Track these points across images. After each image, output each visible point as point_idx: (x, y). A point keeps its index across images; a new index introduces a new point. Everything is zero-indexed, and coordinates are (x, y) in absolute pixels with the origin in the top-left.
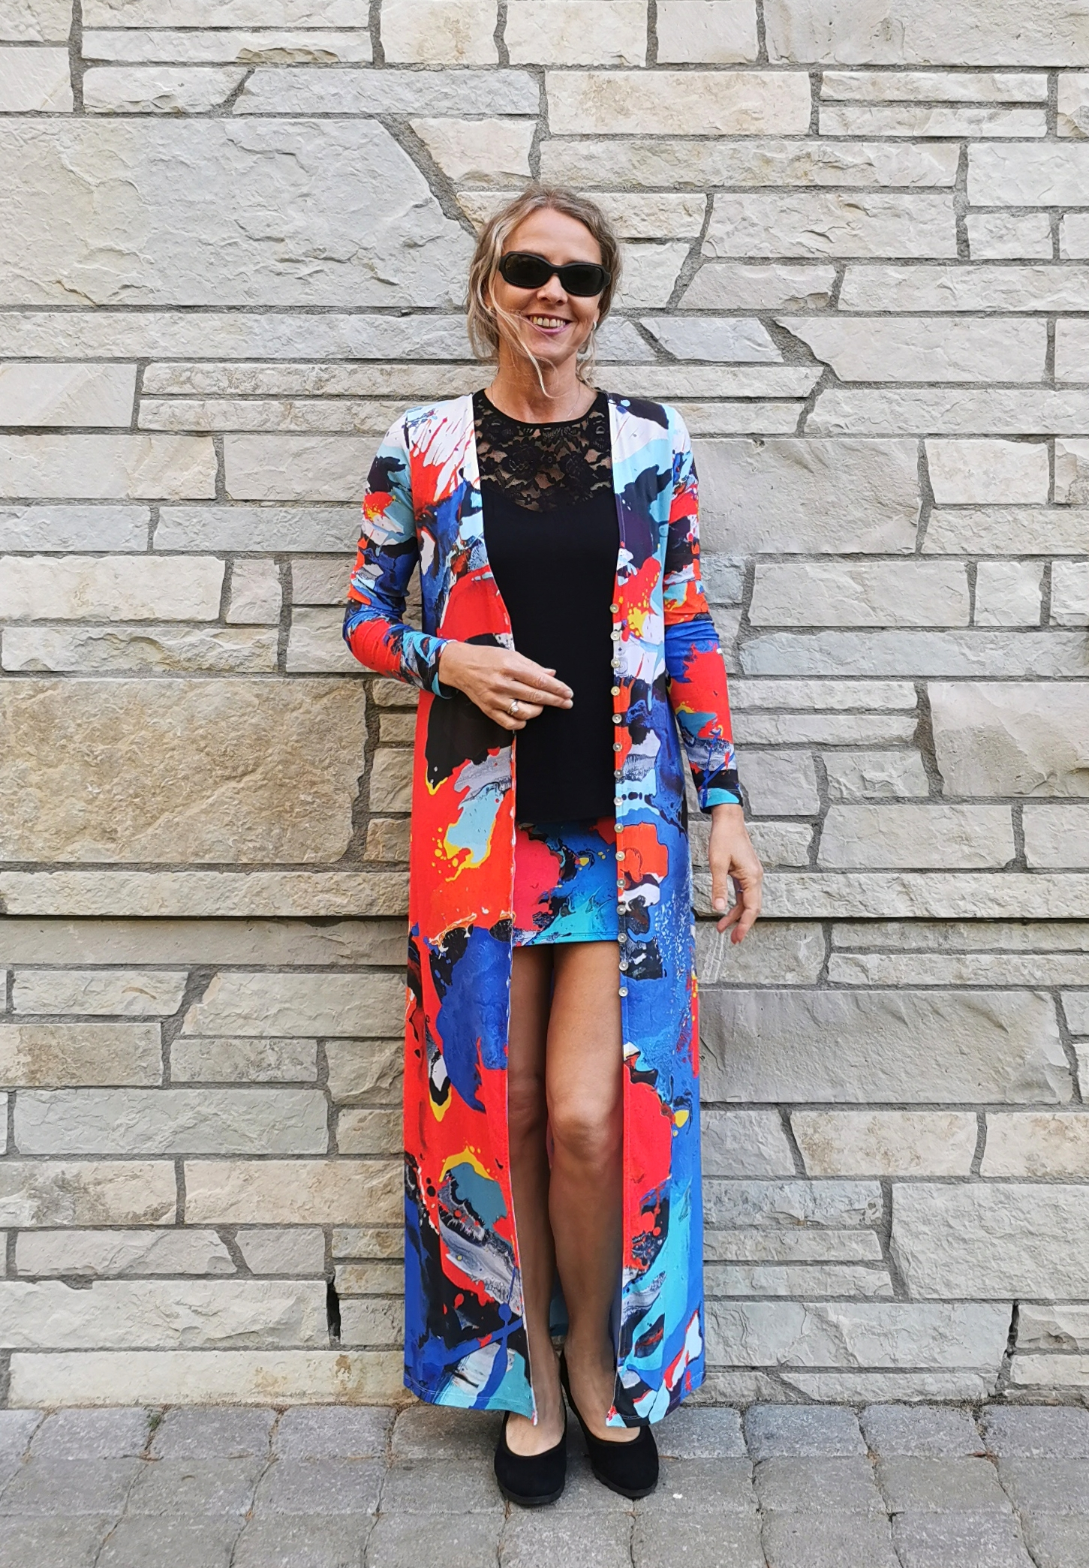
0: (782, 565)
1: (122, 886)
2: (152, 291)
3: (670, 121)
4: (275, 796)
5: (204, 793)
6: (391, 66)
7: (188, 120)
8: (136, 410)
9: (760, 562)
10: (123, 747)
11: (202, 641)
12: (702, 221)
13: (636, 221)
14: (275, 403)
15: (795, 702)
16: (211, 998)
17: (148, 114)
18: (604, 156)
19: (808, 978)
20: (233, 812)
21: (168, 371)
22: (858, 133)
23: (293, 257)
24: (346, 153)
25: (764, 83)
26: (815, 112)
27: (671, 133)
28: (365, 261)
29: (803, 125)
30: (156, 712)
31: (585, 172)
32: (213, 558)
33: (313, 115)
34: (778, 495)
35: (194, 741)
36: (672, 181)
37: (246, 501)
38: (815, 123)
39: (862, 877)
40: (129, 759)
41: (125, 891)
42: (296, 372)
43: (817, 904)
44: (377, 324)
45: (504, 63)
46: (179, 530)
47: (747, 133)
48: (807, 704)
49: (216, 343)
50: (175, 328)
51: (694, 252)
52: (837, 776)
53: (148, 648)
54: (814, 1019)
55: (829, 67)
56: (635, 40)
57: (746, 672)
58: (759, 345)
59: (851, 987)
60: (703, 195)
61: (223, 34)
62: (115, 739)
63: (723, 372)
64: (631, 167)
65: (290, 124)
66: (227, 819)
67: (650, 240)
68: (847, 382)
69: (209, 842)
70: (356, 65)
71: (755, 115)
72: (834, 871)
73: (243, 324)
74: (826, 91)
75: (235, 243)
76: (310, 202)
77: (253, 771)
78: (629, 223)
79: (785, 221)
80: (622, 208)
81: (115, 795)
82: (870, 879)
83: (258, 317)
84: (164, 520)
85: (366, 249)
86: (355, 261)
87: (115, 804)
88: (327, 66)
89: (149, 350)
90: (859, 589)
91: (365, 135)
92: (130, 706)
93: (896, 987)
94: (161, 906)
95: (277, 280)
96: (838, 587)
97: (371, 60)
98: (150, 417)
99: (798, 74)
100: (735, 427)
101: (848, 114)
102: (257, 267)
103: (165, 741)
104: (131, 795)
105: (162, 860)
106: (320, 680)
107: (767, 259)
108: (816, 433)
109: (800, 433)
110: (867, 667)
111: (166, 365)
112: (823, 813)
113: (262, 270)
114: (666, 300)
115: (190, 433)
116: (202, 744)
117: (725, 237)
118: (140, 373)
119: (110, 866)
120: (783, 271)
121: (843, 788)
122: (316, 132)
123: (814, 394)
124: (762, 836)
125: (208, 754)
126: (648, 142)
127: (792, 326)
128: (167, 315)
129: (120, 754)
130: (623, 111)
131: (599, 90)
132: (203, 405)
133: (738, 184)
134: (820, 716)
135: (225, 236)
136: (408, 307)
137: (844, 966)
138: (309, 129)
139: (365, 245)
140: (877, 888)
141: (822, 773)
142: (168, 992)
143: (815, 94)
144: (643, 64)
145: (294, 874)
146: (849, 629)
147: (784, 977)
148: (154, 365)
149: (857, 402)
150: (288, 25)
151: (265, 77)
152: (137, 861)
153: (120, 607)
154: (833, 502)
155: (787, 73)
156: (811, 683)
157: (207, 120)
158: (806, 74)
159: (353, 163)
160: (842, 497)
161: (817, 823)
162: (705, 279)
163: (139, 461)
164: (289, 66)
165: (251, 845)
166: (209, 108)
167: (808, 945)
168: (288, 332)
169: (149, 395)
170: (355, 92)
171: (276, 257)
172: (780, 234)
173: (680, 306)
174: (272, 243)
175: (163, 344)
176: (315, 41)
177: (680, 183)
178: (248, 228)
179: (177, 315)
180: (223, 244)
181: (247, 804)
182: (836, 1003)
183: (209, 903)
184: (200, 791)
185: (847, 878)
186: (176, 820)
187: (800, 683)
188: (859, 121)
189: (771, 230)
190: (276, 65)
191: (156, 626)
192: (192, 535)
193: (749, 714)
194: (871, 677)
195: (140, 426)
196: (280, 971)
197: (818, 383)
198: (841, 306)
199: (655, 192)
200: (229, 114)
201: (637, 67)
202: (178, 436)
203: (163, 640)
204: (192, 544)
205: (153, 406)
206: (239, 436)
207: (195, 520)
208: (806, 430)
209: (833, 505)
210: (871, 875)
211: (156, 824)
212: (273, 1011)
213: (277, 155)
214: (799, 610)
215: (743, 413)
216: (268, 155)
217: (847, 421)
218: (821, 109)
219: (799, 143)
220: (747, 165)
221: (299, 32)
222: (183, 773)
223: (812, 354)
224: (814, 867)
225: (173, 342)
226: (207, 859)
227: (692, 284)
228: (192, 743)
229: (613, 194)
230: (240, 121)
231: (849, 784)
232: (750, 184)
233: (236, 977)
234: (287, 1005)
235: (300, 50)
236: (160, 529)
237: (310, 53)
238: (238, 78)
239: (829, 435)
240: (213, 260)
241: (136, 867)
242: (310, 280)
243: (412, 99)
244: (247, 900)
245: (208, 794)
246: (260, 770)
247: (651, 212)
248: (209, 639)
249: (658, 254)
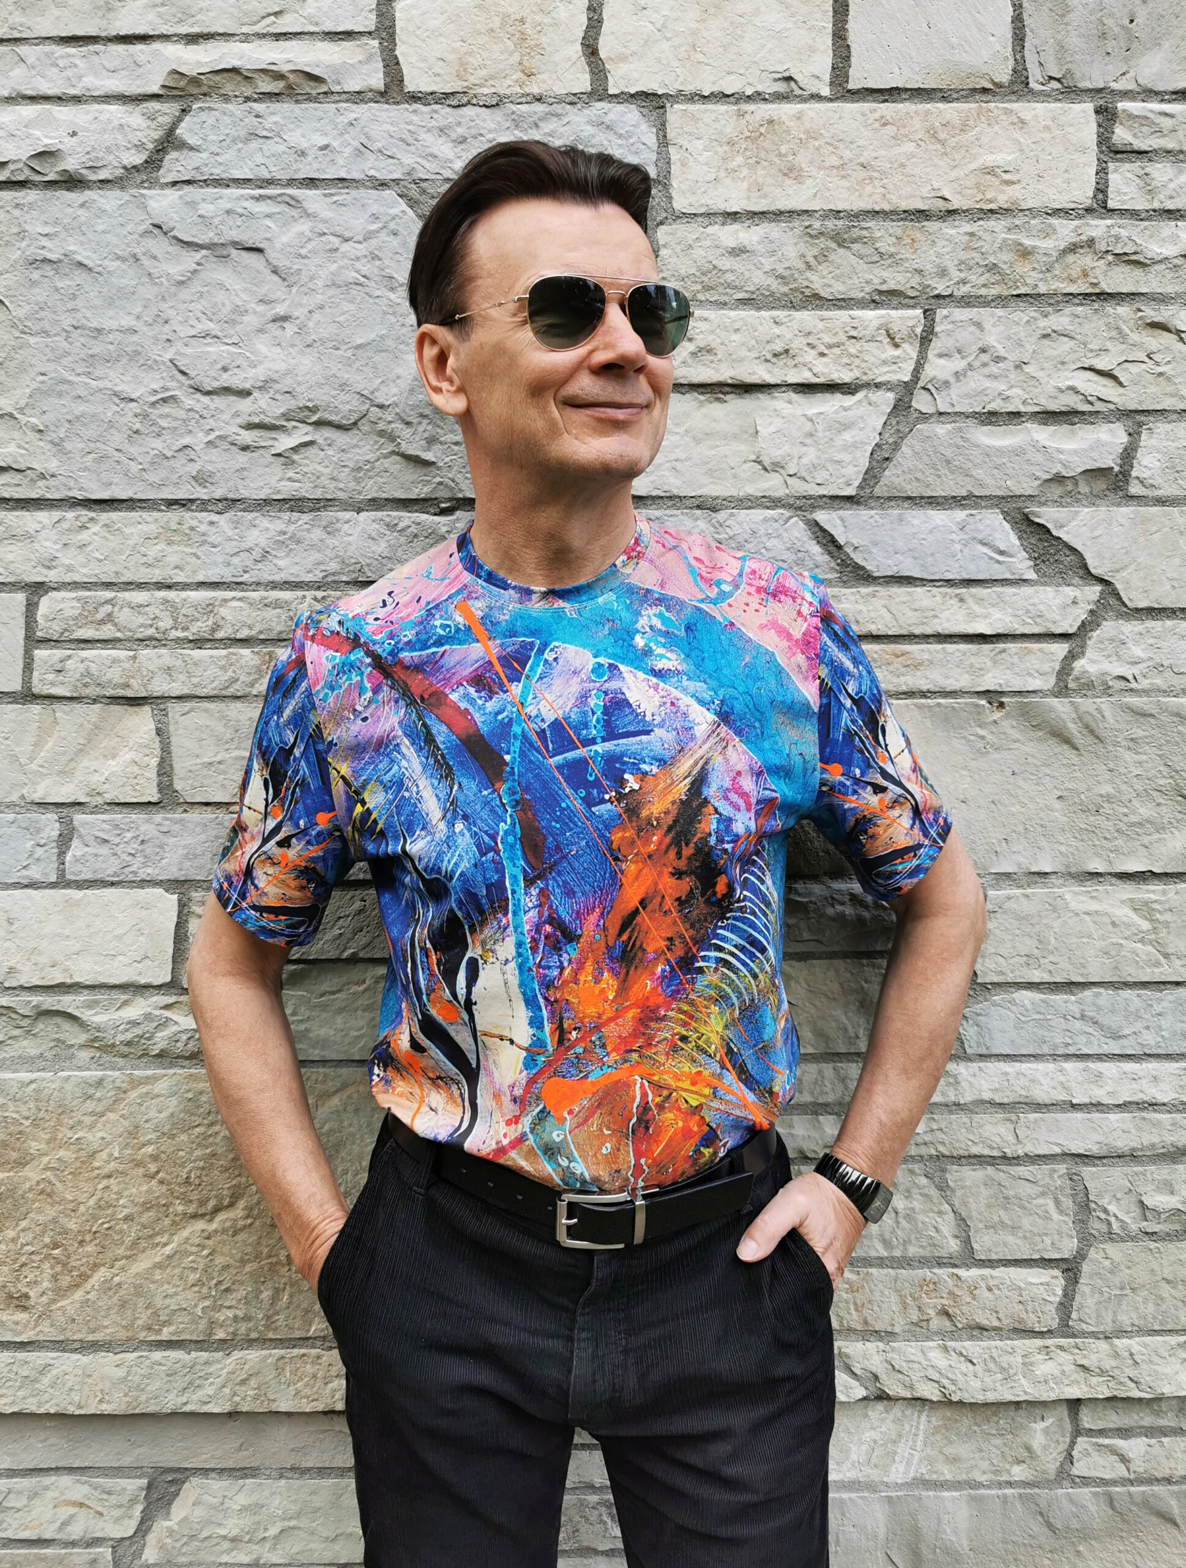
0: (1029, 891)
1: (41, 1373)
2: (42, 476)
3: (869, 189)
4: (264, 1242)
5: (158, 1239)
6: (415, 98)
7: (87, 192)
8: (28, 667)
9: (993, 887)
10: (32, 1174)
11: (148, 1017)
12: (914, 355)
13: (810, 356)
14: (246, 652)
15: (1041, 1095)
16: (183, 1515)
17: (22, 184)
18: (760, 248)
19: (1044, 1472)
20: (201, 1266)
21: (75, 604)
22: (1169, 205)
23: (267, 420)
24: (345, 247)
25: (1022, 122)
26: (1102, 171)
27: (869, 207)
28: (381, 426)
29: (1083, 193)
30: (80, 1122)
31: (730, 277)
32: (159, 891)
33: (291, 182)
34: (1021, 783)
35: (139, 1164)
36: (868, 289)
37: (207, 804)
38: (1101, 189)
39: (1134, 1344)
40: (42, 1192)
41: (46, 1380)
42: (277, 604)
43: (1067, 1382)
44: (402, 525)
45: (599, 92)
46: (104, 850)
47: (992, 206)
48: (1063, 1096)
49: (150, 560)
50: (84, 536)
51: (901, 407)
52: (1104, 1202)
53: (66, 1025)
54: (1050, 1526)
55: (1126, 95)
56: (812, 50)
57: (969, 1051)
58: (1002, 553)
59: (1103, 1482)
60: (919, 312)
61: (139, 48)
62: (21, 1163)
63: (945, 595)
64: (803, 266)
65: (253, 198)
66: (193, 1277)
67: (832, 387)
68: (1137, 610)
69: (167, 1311)
70: (357, 97)
71: (1006, 177)
72: (1094, 1335)
73: (192, 529)
74: (1122, 135)
75: (172, 397)
76: (290, 328)
77: (231, 1205)
78: (798, 359)
79: (1048, 352)
80: (789, 336)
81: (23, 1245)
82: (1146, 1346)
83: (214, 517)
84: (80, 836)
85: (381, 407)
86: (365, 427)
87: (23, 1259)
88: (310, 98)
89: (45, 571)
90: (1145, 925)
91: (375, 217)
92: (41, 1115)
93: (1168, 1481)
94: (101, 1401)
95: (243, 458)
96: (1114, 924)
97: (382, 88)
98: (51, 677)
99: (1077, 107)
100: (961, 681)
101: (1155, 174)
102: (211, 437)
103: (96, 1164)
104: (46, 1246)
105: (98, 1336)
106: (328, 1071)
107: (1017, 414)
108: (1088, 686)
109: (1062, 690)
110: (1151, 1041)
111: (73, 595)
112: (1081, 1256)
113: (218, 443)
114: (857, 484)
115: (115, 700)
116: (153, 1168)
117: (952, 380)
118: (31, 608)
119: (22, 1346)
120: (1042, 434)
121: (1113, 1220)
122: (295, 213)
123: (1085, 628)
124: (990, 1289)
125: (161, 1182)
126: (830, 224)
127: (1055, 522)
128: (70, 515)
129: (28, 1185)
130: (792, 172)
131: (754, 137)
132: (134, 658)
133: (975, 292)
134: (1079, 1115)
135: (155, 386)
136: (450, 500)
137: (1094, 1454)
138: (283, 208)
139: (381, 400)
140: (1156, 1359)
141: (1081, 1197)
142: (120, 1506)
143: (1104, 141)
144: (826, 91)
145: (296, 1352)
146: (1126, 985)
147: (1008, 1472)
148: (53, 594)
149: (1152, 641)
150: (245, 30)
151: (209, 118)
152: (61, 1338)
153: (19, 967)
154: (1108, 795)
155: (1059, 105)
156: (1069, 1066)
157: (118, 193)
158: (1089, 107)
159: (358, 265)
160: (1123, 787)
161: (1071, 1268)
162: (918, 448)
163: (38, 744)
164: (248, 99)
165: (230, 1314)
166: (120, 172)
167: (1046, 1432)
168: (263, 542)
169: (45, 641)
170: (356, 143)
171: (239, 420)
172: (1039, 374)
173: (878, 491)
174: (233, 398)
175: (67, 562)
176: (290, 56)
177: (880, 292)
178: (192, 373)
179: (85, 514)
180: (154, 399)
181: (223, 1254)
182: (1083, 1507)
183: (171, 1396)
184: (151, 1237)
185: (1112, 1345)
186: (117, 1279)
187: (1050, 1066)
188: (1172, 186)
189: (1026, 369)
190: (226, 98)
191: (76, 993)
192: (124, 856)
193: (972, 1112)
194: (1157, 1056)
195: (36, 690)
196: (281, 1477)
197: (1092, 612)
198: (1135, 489)
199: (841, 308)
200: (154, 183)
201: (816, 97)
202: (98, 706)
203: (86, 1015)
204: (127, 870)
205: (56, 659)
206: (188, 705)
207: (129, 835)
208: (1071, 685)
209: (1109, 798)
210: (1148, 1339)
211: (88, 1286)
212: (273, 1531)
213: (234, 253)
214: (1051, 958)
215: (973, 660)
216: (218, 250)
217: (1136, 670)
218: (1111, 166)
219: (1076, 223)
220: (992, 259)
221: (263, 42)
222: (126, 1211)
223: (1085, 567)
224: (1065, 1329)
225: (82, 558)
226: (166, 1334)
227: (898, 457)
228: (138, 1165)
229: (775, 313)
230: (173, 194)
231: (1122, 1213)
232: (994, 291)
233: (217, 1485)
234: (293, 1523)
235: (263, 71)
236: (76, 849)
237: (279, 76)
238: (166, 120)
239: (1107, 691)
240: (138, 426)
241: (60, 1346)
242: (295, 457)
243: (451, 156)
244: (227, 1391)
245: (164, 1240)
246: (241, 1204)
247: (835, 340)
248: (157, 1012)
249: (845, 409)
